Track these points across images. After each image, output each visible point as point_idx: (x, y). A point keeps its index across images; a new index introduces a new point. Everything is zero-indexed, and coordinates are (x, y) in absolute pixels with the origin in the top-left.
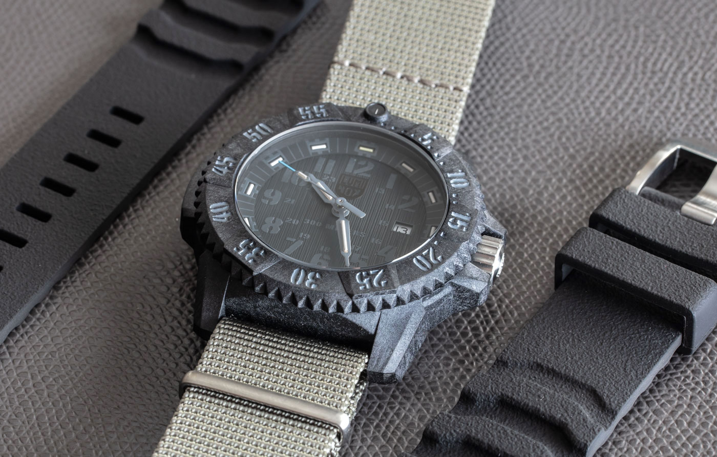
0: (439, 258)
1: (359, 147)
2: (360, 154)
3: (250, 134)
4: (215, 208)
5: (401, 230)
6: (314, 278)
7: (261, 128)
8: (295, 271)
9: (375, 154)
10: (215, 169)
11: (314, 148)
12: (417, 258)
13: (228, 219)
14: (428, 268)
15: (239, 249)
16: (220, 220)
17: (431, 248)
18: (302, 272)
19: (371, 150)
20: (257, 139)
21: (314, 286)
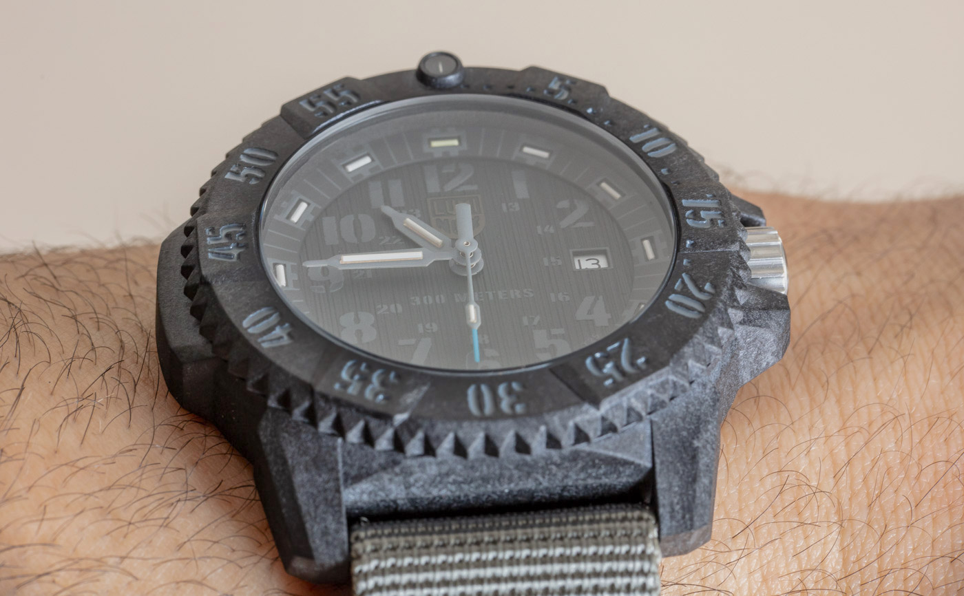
0: (707, 287)
1: (429, 144)
2: (438, 155)
3: (237, 174)
4: (254, 324)
5: (586, 264)
6: (510, 392)
7: (249, 156)
8: (471, 392)
9: (465, 147)
10: (212, 253)
11: (351, 168)
12: (670, 300)
13: (289, 335)
14: (700, 312)
15: (345, 385)
16: (276, 344)
17: (684, 275)
18: (484, 388)
19: (455, 142)
20: (257, 178)
21: (519, 408)
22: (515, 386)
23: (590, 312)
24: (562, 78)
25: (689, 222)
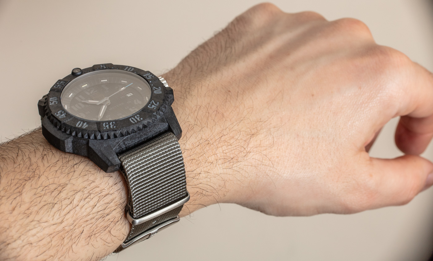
0: (159, 88)
1: (82, 87)
2: (85, 88)
3: (52, 103)
4: (79, 125)
7: (52, 99)
9: (89, 85)
10: (60, 117)
11: (70, 96)
12: (155, 92)
13: (87, 124)
14: (161, 92)
15: (106, 127)
16: (86, 127)
17: (154, 87)
20: (57, 102)
21: (142, 119)
22: (138, 116)
23: (137, 102)
24: (102, 65)
25: (148, 78)
